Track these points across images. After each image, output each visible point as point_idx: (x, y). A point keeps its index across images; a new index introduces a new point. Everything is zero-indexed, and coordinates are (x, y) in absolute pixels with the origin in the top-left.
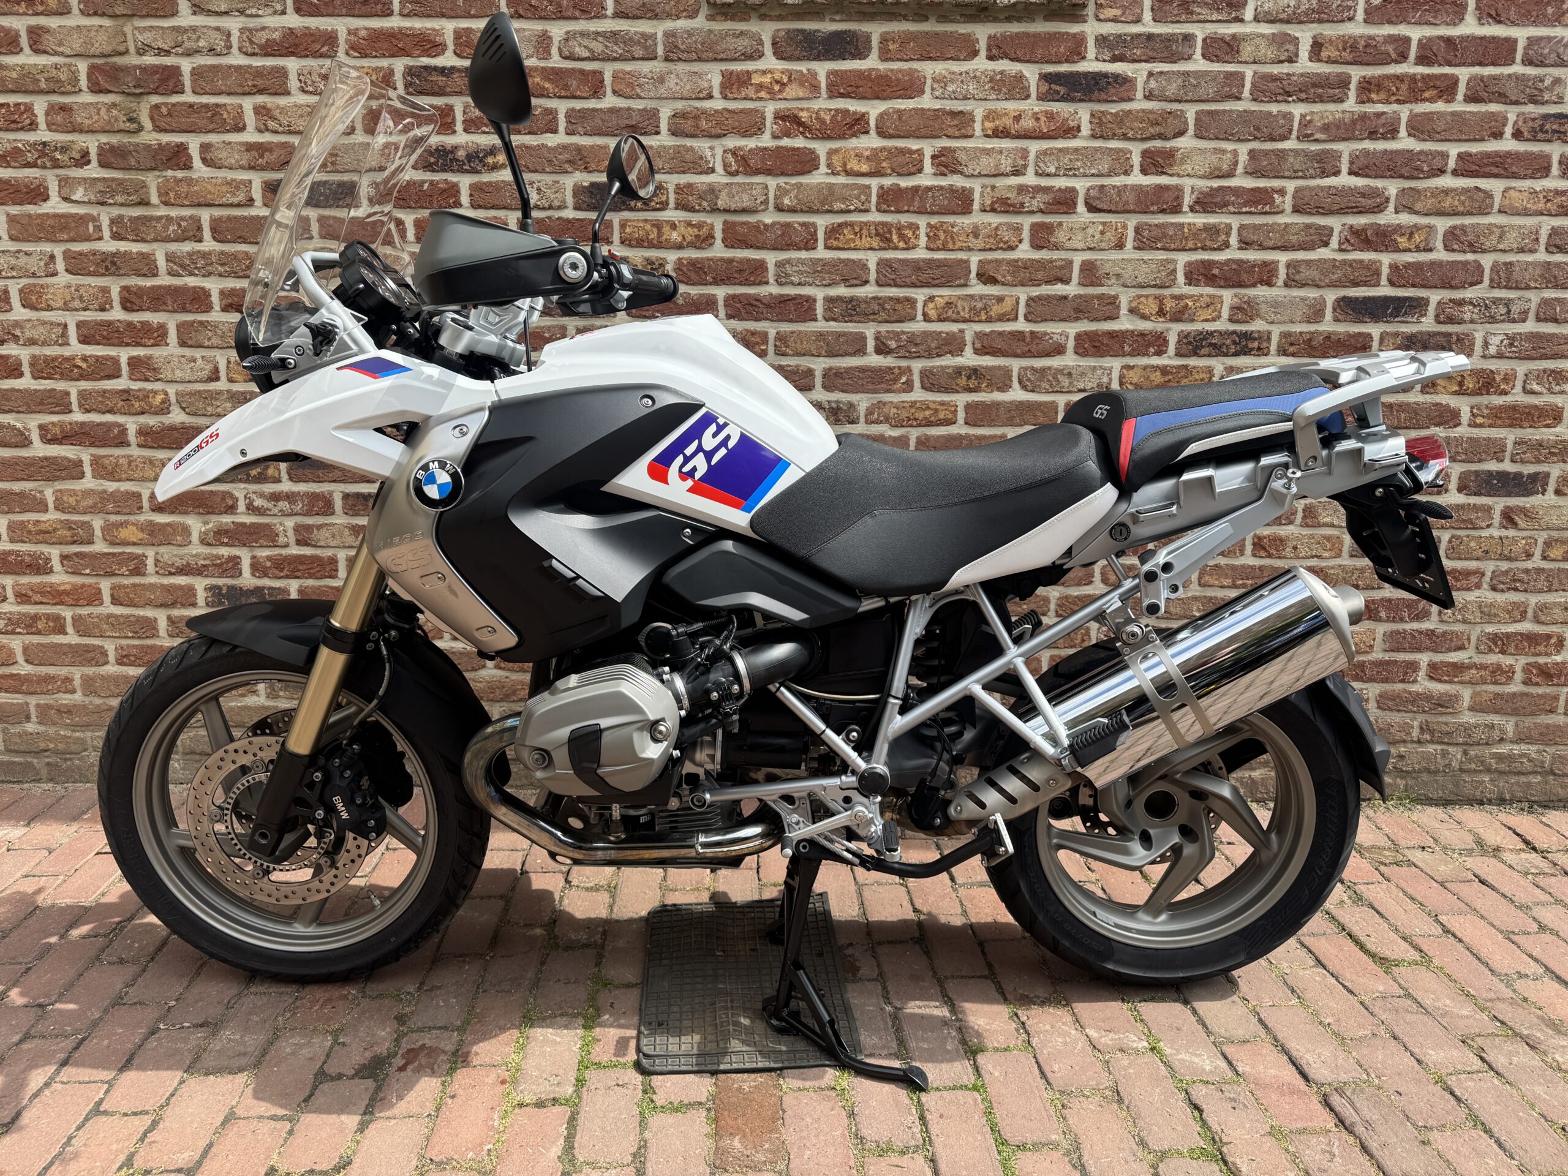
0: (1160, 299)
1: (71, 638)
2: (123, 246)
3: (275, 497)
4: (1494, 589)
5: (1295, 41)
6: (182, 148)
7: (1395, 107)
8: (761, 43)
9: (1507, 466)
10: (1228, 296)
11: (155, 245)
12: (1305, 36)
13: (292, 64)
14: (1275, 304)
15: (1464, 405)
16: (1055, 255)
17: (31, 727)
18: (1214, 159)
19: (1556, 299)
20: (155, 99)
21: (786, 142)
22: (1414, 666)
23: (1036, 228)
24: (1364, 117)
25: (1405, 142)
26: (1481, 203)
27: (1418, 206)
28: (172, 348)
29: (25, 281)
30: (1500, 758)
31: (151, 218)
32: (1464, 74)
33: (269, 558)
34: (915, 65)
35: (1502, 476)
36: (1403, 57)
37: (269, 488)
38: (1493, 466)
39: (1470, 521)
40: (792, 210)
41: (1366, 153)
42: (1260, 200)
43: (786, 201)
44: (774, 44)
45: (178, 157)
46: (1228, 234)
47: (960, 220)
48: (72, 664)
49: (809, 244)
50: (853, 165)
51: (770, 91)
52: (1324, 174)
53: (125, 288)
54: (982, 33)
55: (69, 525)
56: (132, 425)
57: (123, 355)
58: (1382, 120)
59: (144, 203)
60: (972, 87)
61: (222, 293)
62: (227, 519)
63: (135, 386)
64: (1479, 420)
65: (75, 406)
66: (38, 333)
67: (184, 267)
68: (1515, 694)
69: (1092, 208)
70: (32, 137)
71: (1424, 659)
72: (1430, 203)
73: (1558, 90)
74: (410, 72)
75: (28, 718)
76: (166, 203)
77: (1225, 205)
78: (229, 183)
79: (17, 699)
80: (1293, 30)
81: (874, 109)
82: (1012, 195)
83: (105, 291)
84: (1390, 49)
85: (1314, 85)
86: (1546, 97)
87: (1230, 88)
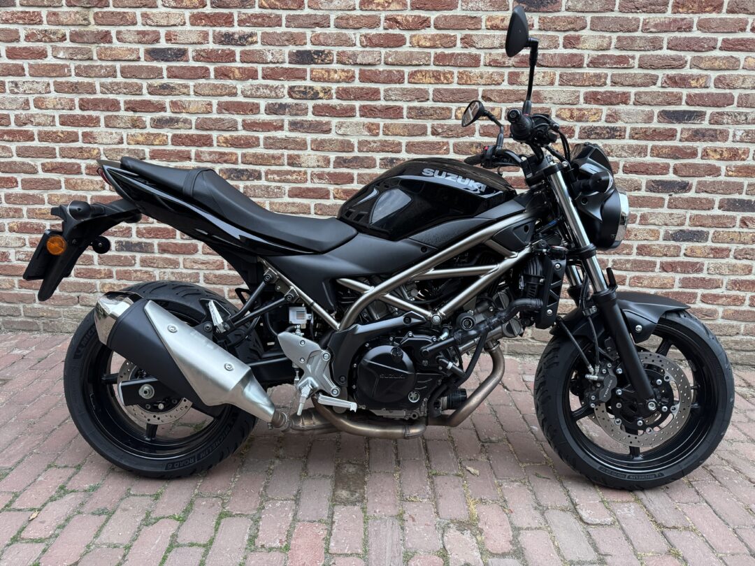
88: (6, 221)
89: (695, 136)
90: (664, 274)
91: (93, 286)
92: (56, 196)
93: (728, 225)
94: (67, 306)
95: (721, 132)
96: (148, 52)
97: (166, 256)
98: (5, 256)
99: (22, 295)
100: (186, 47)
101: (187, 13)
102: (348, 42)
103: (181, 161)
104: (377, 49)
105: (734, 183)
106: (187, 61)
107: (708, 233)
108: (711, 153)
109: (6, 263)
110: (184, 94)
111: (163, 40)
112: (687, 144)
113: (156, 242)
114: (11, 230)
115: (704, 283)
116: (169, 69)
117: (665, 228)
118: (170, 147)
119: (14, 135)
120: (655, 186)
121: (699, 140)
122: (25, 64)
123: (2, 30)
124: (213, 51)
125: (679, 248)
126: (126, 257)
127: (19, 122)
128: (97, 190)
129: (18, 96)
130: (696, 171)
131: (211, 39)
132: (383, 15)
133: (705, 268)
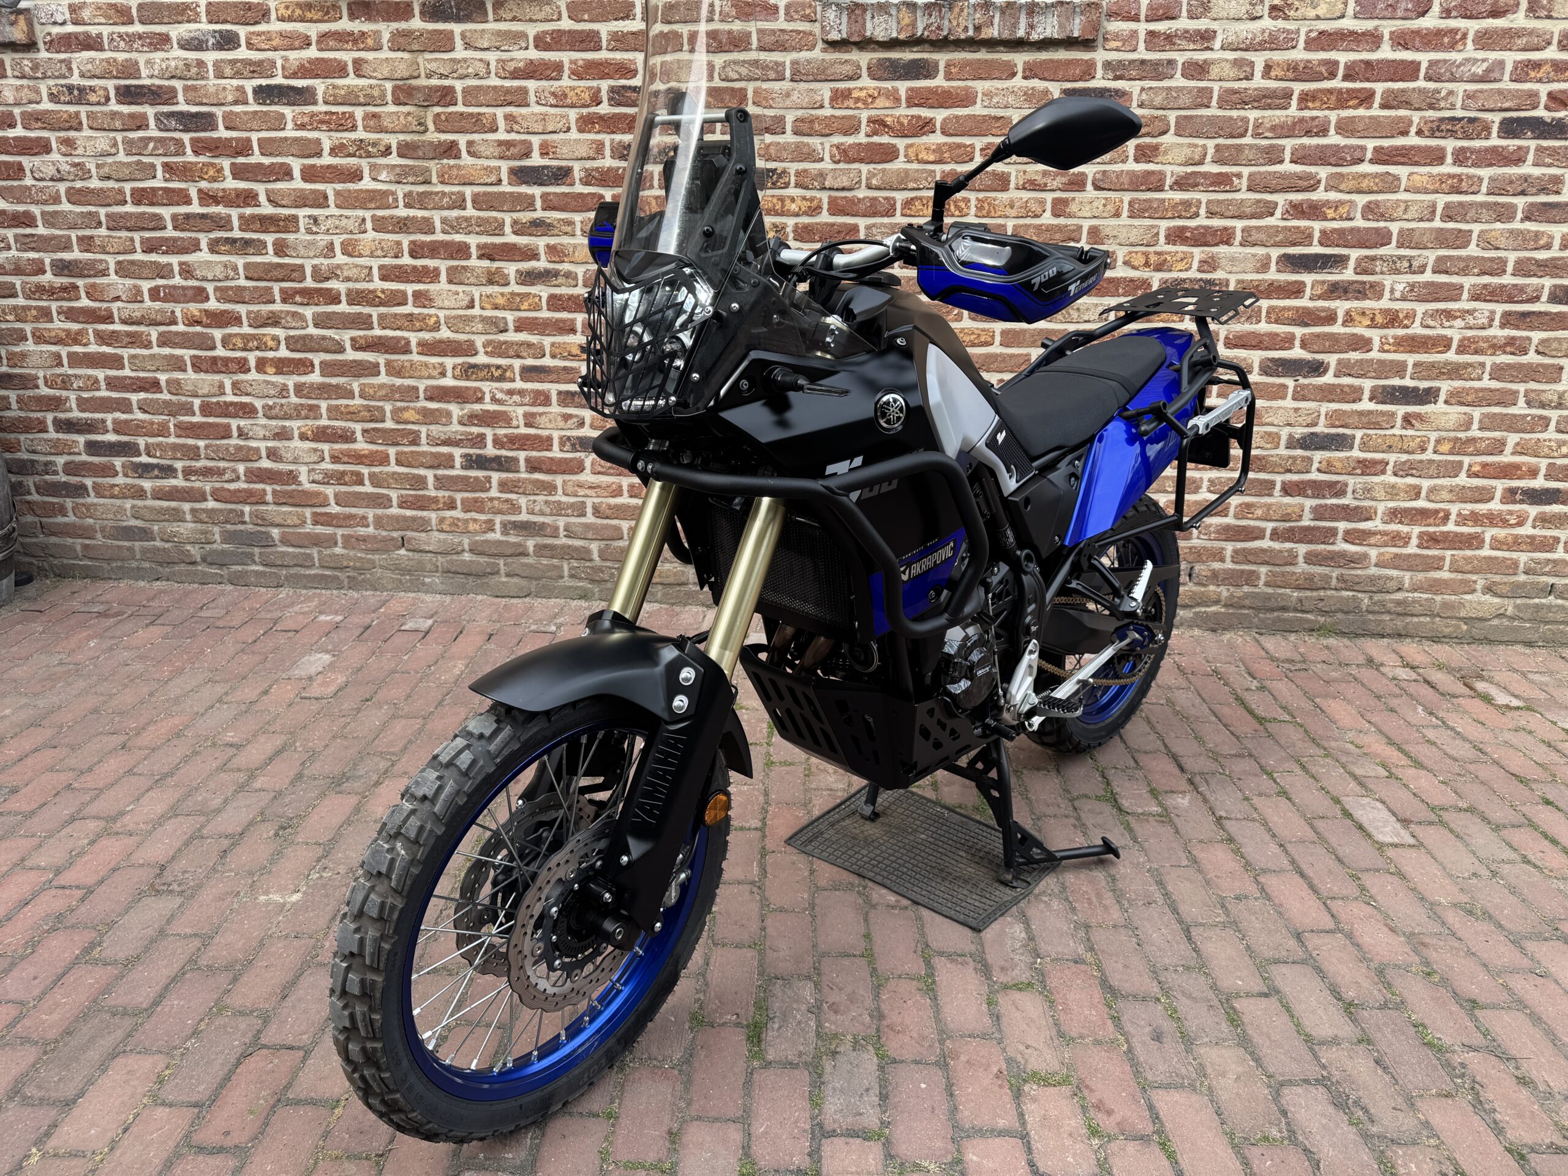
0: (1146, 255)
1: (368, 488)
2: (412, 212)
3: (511, 392)
4: (1395, 474)
5: (1252, 64)
6: (453, 144)
7: (1327, 112)
8: (859, 67)
9: (1408, 382)
10: (1198, 253)
11: (434, 212)
12: (1259, 59)
13: (531, 85)
14: (1233, 259)
15: (1375, 335)
16: (1070, 221)
17: (338, 550)
18: (1187, 151)
19: (1449, 257)
20: (437, 109)
21: (876, 139)
22: (1333, 532)
23: (1056, 202)
24: (1302, 120)
25: (1334, 139)
26: (1391, 184)
27: (1342, 187)
28: (443, 284)
29: (345, 236)
30: (1398, 603)
31: (431, 193)
32: (1379, 87)
33: (506, 436)
34: (970, 83)
35: (1404, 390)
36: (1332, 75)
37: (507, 386)
38: (1396, 382)
39: (1378, 423)
40: (878, 188)
41: (1303, 146)
42: (1222, 181)
43: (874, 182)
44: (869, 68)
45: (450, 150)
46: (1198, 207)
47: (999, 195)
48: (367, 507)
49: (890, 212)
50: (923, 155)
51: (865, 103)
52: (1272, 162)
53: (413, 242)
54: (1020, 59)
55: (368, 409)
56: (414, 338)
57: (410, 288)
58: (1316, 123)
59: (427, 182)
60: (1011, 99)
61: (478, 246)
62: (477, 407)
63: (417, 311)
64: (1386, 347)
65: (375, 324)
66: (353, 273)
67: (452, 227)
68: (1410, 555)
69: (1097, 188)
70: (352, 136)
71: (1342, 526)
72: (1352, 184)
73: (1451, 99)
74: (612, 90)
75: (336, 544)
76: (442, 183)
77: (1197, 185)
78: (486, 169)
79: (329, 530)
80: (1249, 56)
81: (939, 115)
82: (1038, 178)
83: (399, 243)
84: (1323, 69)
85: (1264, 97)
86: (1442, 104)
87: (1202, 98)
88: (295, 425)
89: (1332, 292)
90: (1287, 500)
91: (427, 521)
92: (372, 386)
93: (1384, 425)
94: (386, 551)
95: (1372, 285)
96: (513, 172)
97: (537, 476)
98: (292, 477)
99: (317, 535)
100: (570, 164)
101: (573, 114)
102: (812, 156)
103: (561, 334)
104: (856, 166)
105: (1392, 361)
106: (572, 184)
107: (1354, 437)
108: (1357, 318)
109: (294, 487)
110: (566, 233)
111: (536, 154)
112: (1321, 303)
113: (522, 455)
114: (303, 437)
115: (1349, 514)
116: (544, 196)
117: (1288, 430)
118: (545, 314)
119: (310, 296)
120: (1272, 368)
121: (1339, 298)
122: (330, 189)
123: (296, 139)
124: (610, 169)
125: (1310, 460)
126: (476, 478)
127: (319, 275)
128: (433, 378)
129: (318, 237)
130: (1334, 344)
131: (608, 152)
132: (864, 115)
133: (1350, 489)
